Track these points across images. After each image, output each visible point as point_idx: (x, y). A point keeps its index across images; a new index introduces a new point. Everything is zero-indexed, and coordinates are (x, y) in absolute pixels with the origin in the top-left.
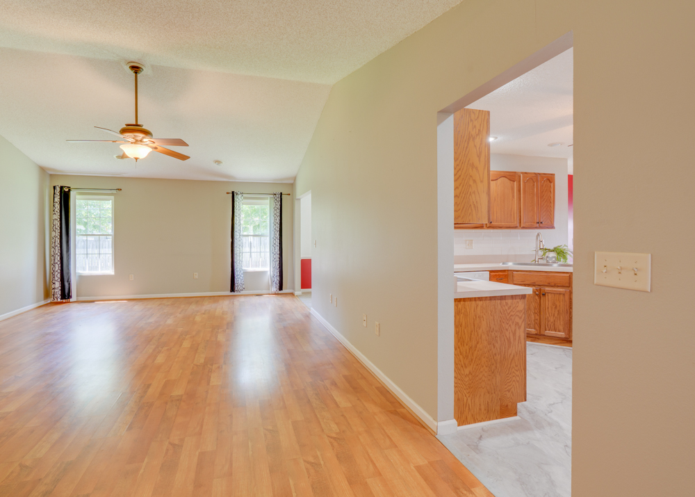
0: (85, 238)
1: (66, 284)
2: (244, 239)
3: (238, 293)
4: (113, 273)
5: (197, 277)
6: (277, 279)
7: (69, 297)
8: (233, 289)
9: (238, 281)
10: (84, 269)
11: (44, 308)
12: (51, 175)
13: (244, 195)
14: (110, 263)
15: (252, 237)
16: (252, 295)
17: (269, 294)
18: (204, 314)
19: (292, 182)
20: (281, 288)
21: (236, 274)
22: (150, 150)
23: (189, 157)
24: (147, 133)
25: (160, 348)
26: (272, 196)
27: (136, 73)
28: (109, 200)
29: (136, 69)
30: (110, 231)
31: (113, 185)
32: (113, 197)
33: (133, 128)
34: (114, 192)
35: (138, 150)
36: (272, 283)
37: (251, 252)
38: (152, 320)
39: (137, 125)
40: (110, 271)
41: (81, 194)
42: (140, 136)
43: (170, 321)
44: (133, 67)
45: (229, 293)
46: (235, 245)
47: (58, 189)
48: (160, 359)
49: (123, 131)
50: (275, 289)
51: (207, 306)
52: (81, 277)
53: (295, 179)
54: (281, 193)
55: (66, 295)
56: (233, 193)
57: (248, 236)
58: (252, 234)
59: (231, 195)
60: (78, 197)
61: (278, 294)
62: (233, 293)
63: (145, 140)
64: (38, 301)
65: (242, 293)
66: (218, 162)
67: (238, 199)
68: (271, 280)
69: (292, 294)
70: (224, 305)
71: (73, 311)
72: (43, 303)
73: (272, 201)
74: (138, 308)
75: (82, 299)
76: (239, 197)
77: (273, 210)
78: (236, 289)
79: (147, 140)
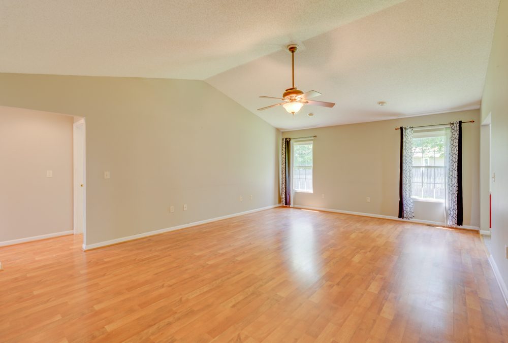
0: (298, 169)
1: (288, 196)
2: (414, 170)
3: (407, 220)
4: (312, 192)
5: (369, 200)
6: (454, 213)
7: (289, 204)
8: (401, 215)
9: (407, 208)
10: (297, 188)
11: (276, 209)
12: (283, 132)
13: (414, 129)
14: (311, 185)
15: (424, 169)
16: (423, 224)
17: (444, 227)
18: (362, 233)
19: (477, 107)
20: (460, 221)
21: (404, 202)
22: (301, 103)
23: (334, 104)
24: (298, 92)
25: (359, 250)
26: (449, 126)
27: (293, 52)
28: (310, 144)
29: (292, 49)
30: (311, 165)
32: (312, 142)
33: (291, 92)
34: (313, 138)
35: (294, 107)
36: (447, 216)
37: (434, 183)
39: (293, 89)
40: (311, 191)
42: (294, 95)
44: (290, 49)
45: (396, 218)
46: (404, 175)
47: (285, 140)
48: (357, 259)
50: (452, 222)
51: (370, 226)
52: (296, 193)
53: (480, 102)
54: (460, 122)
55: (287, 203)
56: (402, 128)
57: (420, 167)
58: (424, 165)
59: (400, 130)
60: (294, 143)
61: (456, 228)
62: (401, 219)
63: (296, 98)
64: (275, 204)
65: (411, 220)
66: (382, 103)
67: (408, 134)
68: (447, 213)
69: (477, 232)
70: (387, 229)
72: (278, 205)
73: (449, 132)
75: (296, 206)
76: (408, 131)
77: (449, 140)
78: (405, 215)
79: (298, 97)
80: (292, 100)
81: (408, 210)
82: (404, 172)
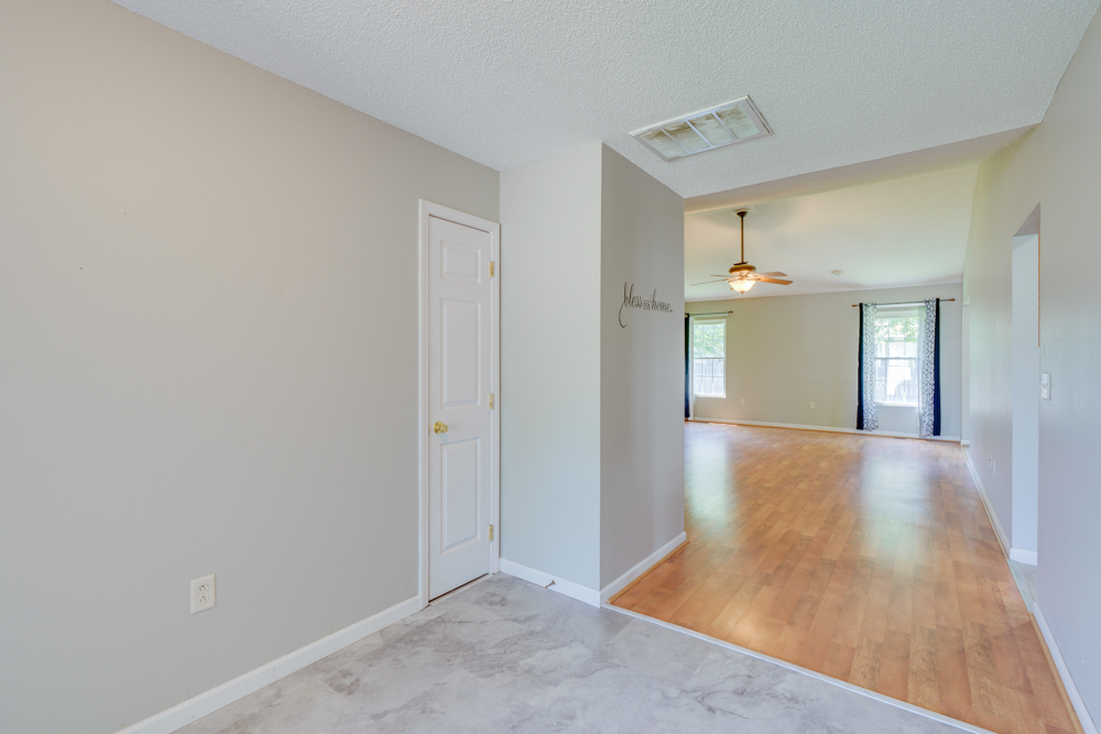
0: (700, 361)
1: (687, 404)
2: (878, 363)
3: (868, 432)
4: (725, 396)
5: (813, 407)
6: (929, 419)
8: (860, 425)
9: (868, 416)
10: (700, 391)
13: (878, 307)
14: (721, 381)
16: (890, 437)
17: (915, 439)
18: (815, 445)
19: (956, 281)
20: (937, 430)
21: (865, 408)
22: (754, 282)
23: (792, 281)
24: (751, 268)
25: (761, 461)
26: (923, 304)
27: (742, 217)
28: (721, 323)
29: (742, 214)
30: (723, 355)
31: (726, 309)
32: (725, 321)
33: (741, 267)
34: (727, 315)
35: (744, 285)
36: (921, 423)
38: (758, 442)
39: (743, 263)
40: (722, 394)
41: (697, 319)
42: (745, 272)
43: (775, 446)
44: (739, 214)
45: (854, 430)
46: (865, 370)
49: (732, 270)
50: (925, 432)
51: (821, 439)
52: (697, 398)
53: (962, 276)
54: (938, 300)
56: (861, 305)
59: (859, 307)
61: (931, 440)
62: (860, 431)
63: (749, 275)
65: (873, 432)
66: (837, 272)
67: (868, 312)
68: (920, 420)
71: (692, 428)
73: (923, 312)
74: (746, 433)
75: (697, 419)
76: (870, 309)
77: (924, 323)
78: (865, 426)
79: (751, 275)
80: (742, 278)
81: (870, 417)
82: (864, 365)
